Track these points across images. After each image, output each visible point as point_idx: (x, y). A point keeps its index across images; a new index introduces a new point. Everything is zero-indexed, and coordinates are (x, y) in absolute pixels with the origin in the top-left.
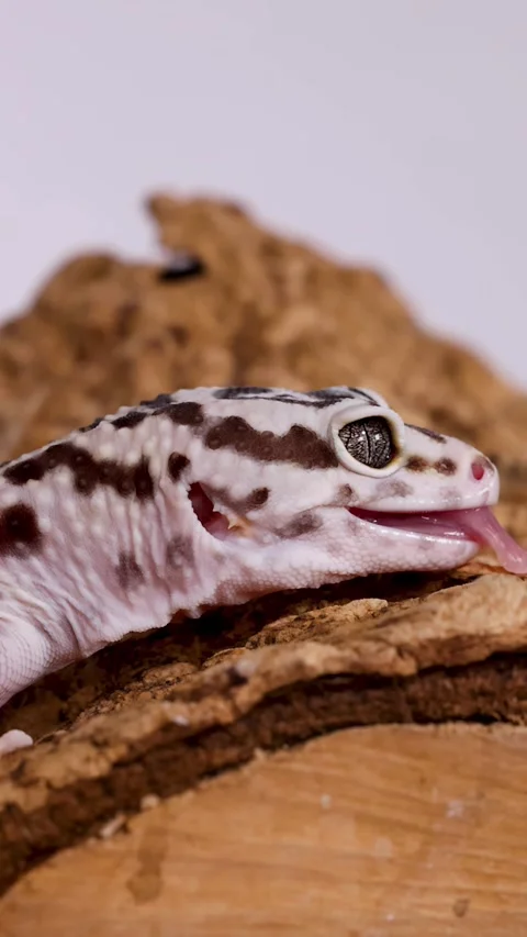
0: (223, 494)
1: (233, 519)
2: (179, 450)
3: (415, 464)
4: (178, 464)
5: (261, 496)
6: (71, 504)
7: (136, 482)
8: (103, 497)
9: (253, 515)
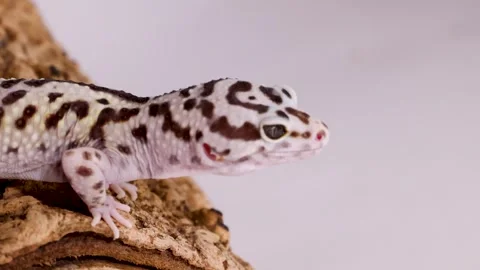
0: (214, 149)
1: (218, 157)
2: (201, 129)
3: (294, 134)
4: (199, 135)
5: (227, 152)
6: (159, 133)
7: (184, 134)
8: (169, 135)
9: (225, 157)
